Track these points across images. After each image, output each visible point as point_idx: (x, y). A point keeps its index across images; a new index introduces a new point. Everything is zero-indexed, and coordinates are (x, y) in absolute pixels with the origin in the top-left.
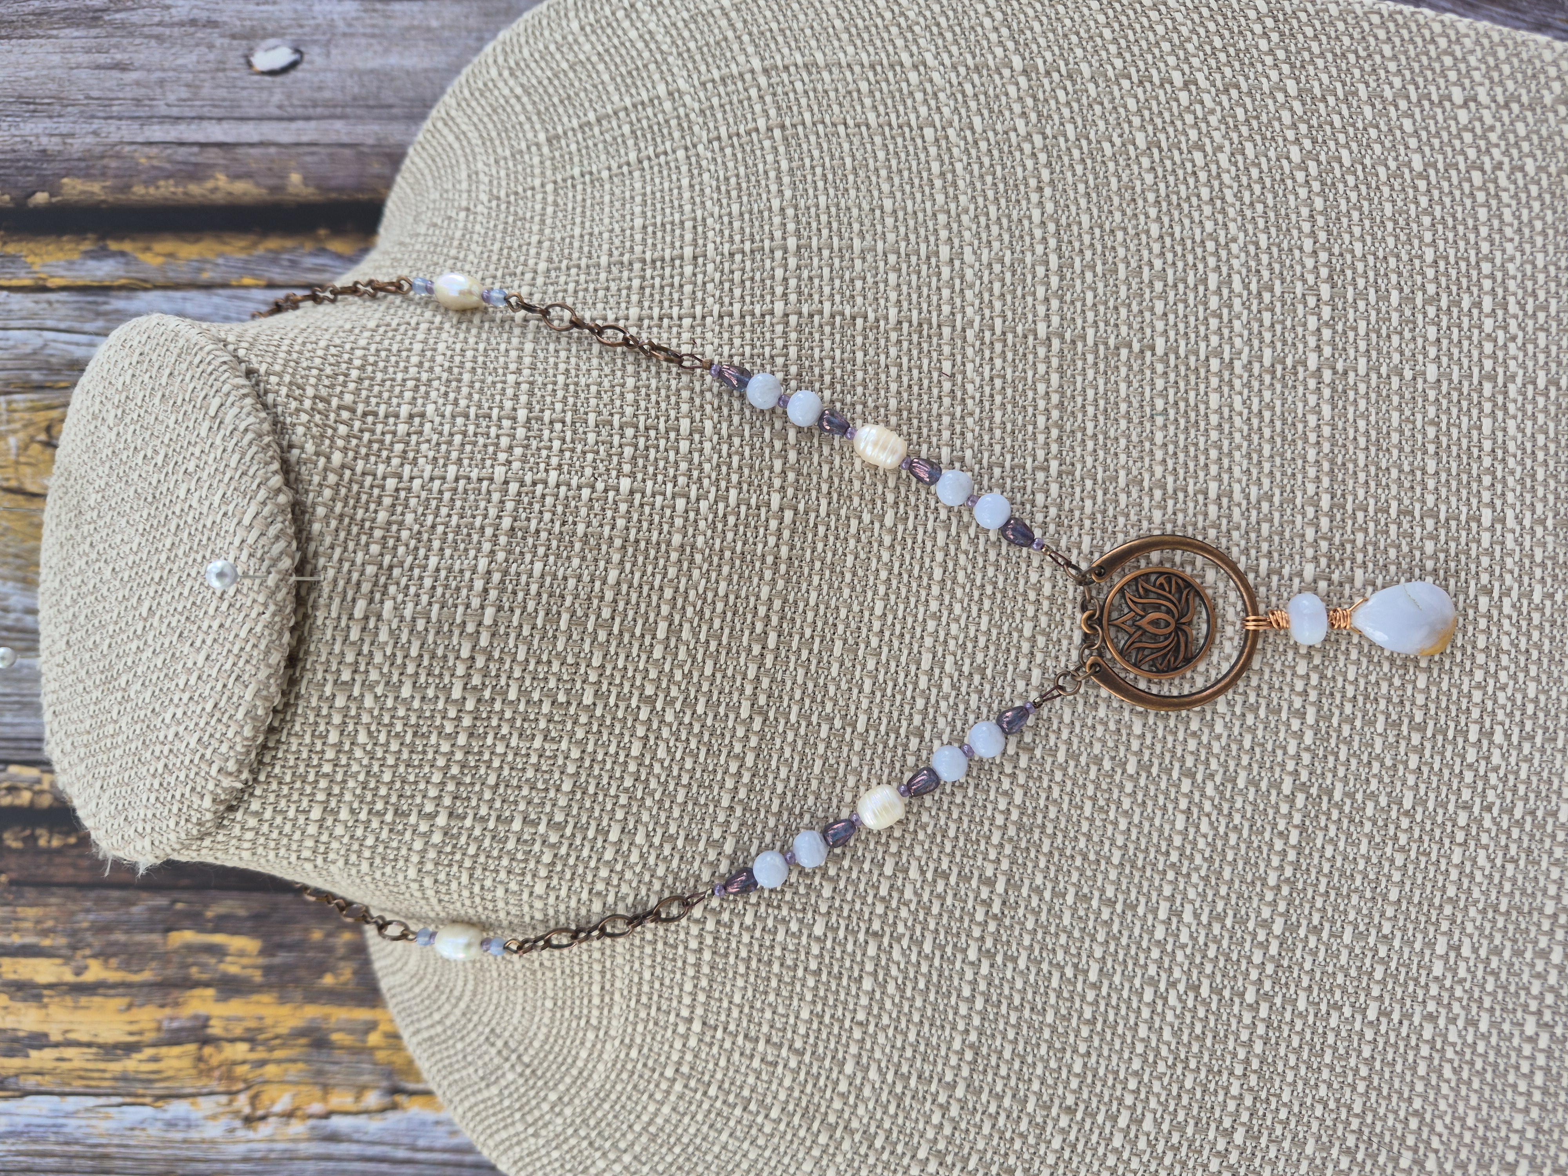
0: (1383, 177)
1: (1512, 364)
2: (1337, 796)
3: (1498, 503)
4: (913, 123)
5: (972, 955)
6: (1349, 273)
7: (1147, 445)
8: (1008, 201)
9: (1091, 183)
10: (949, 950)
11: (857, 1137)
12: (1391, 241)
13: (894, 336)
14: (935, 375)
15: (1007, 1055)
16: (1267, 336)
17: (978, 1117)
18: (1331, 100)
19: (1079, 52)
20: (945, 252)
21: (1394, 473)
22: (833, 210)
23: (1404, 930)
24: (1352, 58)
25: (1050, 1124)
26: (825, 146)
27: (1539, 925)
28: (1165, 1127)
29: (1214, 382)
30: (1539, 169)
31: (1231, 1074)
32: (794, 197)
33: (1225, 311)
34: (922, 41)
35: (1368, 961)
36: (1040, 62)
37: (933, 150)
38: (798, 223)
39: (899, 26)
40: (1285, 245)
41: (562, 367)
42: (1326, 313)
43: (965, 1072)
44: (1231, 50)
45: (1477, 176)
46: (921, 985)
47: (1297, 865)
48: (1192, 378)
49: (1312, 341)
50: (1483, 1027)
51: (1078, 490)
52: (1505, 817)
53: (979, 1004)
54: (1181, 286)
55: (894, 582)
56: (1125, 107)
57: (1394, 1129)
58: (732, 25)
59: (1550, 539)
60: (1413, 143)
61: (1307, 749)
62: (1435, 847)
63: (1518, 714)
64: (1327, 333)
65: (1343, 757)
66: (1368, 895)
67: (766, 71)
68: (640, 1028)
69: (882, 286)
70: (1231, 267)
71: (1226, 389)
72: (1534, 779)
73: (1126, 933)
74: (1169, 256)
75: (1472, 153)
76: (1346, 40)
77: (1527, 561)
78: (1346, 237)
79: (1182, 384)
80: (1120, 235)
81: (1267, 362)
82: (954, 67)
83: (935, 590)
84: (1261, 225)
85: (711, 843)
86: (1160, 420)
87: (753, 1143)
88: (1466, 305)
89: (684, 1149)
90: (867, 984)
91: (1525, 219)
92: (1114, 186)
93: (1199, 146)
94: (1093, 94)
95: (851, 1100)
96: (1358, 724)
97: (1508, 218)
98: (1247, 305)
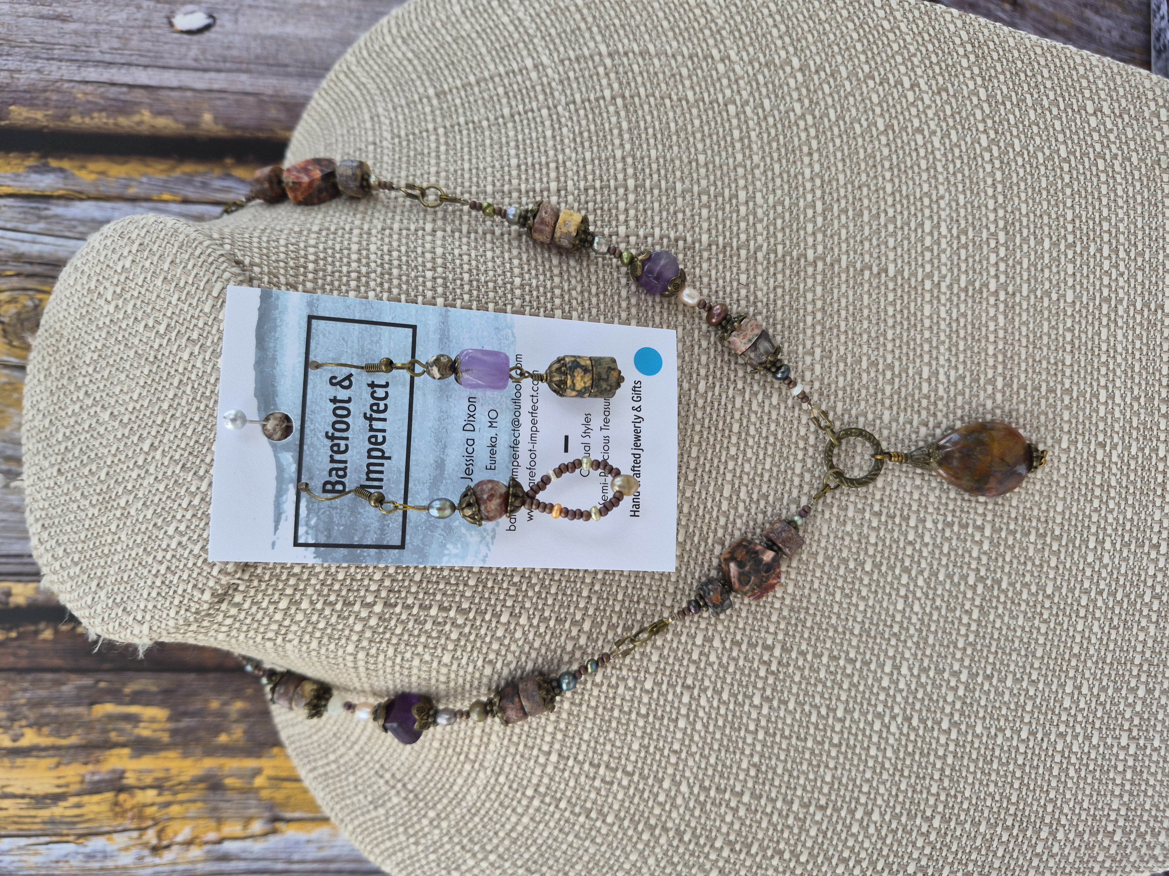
0: (1041, 161)
1: (1121, 291)
2: (1004, 586)
3: (1110, 386)
4: (721, 101)
5: (757, 701)
6: (1017, 224)
7: (882, 339)
8: (788, 161)
9: (846, 152)
10: (740, 698)
11: (671, 834)
12: (1045, 204)
13: (705, 255)
14: (735, 284)
15: (779, 771)
16: (963, 267)
17: (758, 817)
18: (1008, 105)
19: (839, 58)
20: (742, 195)
21: (1044, 364)
22: (661, 161)
23: (1046, 676)
24: (1023, 76)
25: (809, 818)
26: (655, 113)
27: (1131, 671)
28: (887, 818)
29: (928, 296)
30: (1140, 160)
31: (932, 778)
32: (632, 149)
33: (935, 247)
34: (727, 42)
35: (1022, 699)
36: (811, 63)
37: (735, 122)
38: (635, 168)
39: (711, 29)
40: (976, 204)
41: (466, 267)
42: (1002, 252)
43: (750, 784)
44: (943, 65)
45: (1100, 162)
46: (720, 723)
47: (977, 634)
48: (913, 293)
49: (993, 272)
50: (1095, 741)
51: (834, 369)
52: (1111, 599)
53: (761, 736)
54: (906, 228)
55: (705, 434)
56: (870, 99)
57: (1037, 811)
58: (584, 19)
59: (1142, 411)
60: (1061, 137)
61: (985, 553)
62: (1066, 619)
63: (1120, 529)
64: (1002, 266)
65: (1008, 559)
66: (1023, 653)
67: (610, 55)
68: (509, 760)
69: (697, 218)
70: (939, 217)
71: (935, 302)
72: (1130, 573)
73: (862, 683)
74: (899, 207)
75: (1098, 147)
77: (1127, 426)
78: (1016, 200)
79: (906, 297)
80: (865, 190)
82: (751, 63)
83: (734, 440)
84: (960, 189)
85: (574, 623)
86: (890, 322)
87: (593, 841)
88: (1092, 251)
89: (539, 849)
90: (682, 724)
91: (1131, 194)
92: (862, 155)
93: (920, 131)
94: (848, 89)
95: (667, 807)
96: (1018, 536)
97: (1120, 192)
98: (950, 244)
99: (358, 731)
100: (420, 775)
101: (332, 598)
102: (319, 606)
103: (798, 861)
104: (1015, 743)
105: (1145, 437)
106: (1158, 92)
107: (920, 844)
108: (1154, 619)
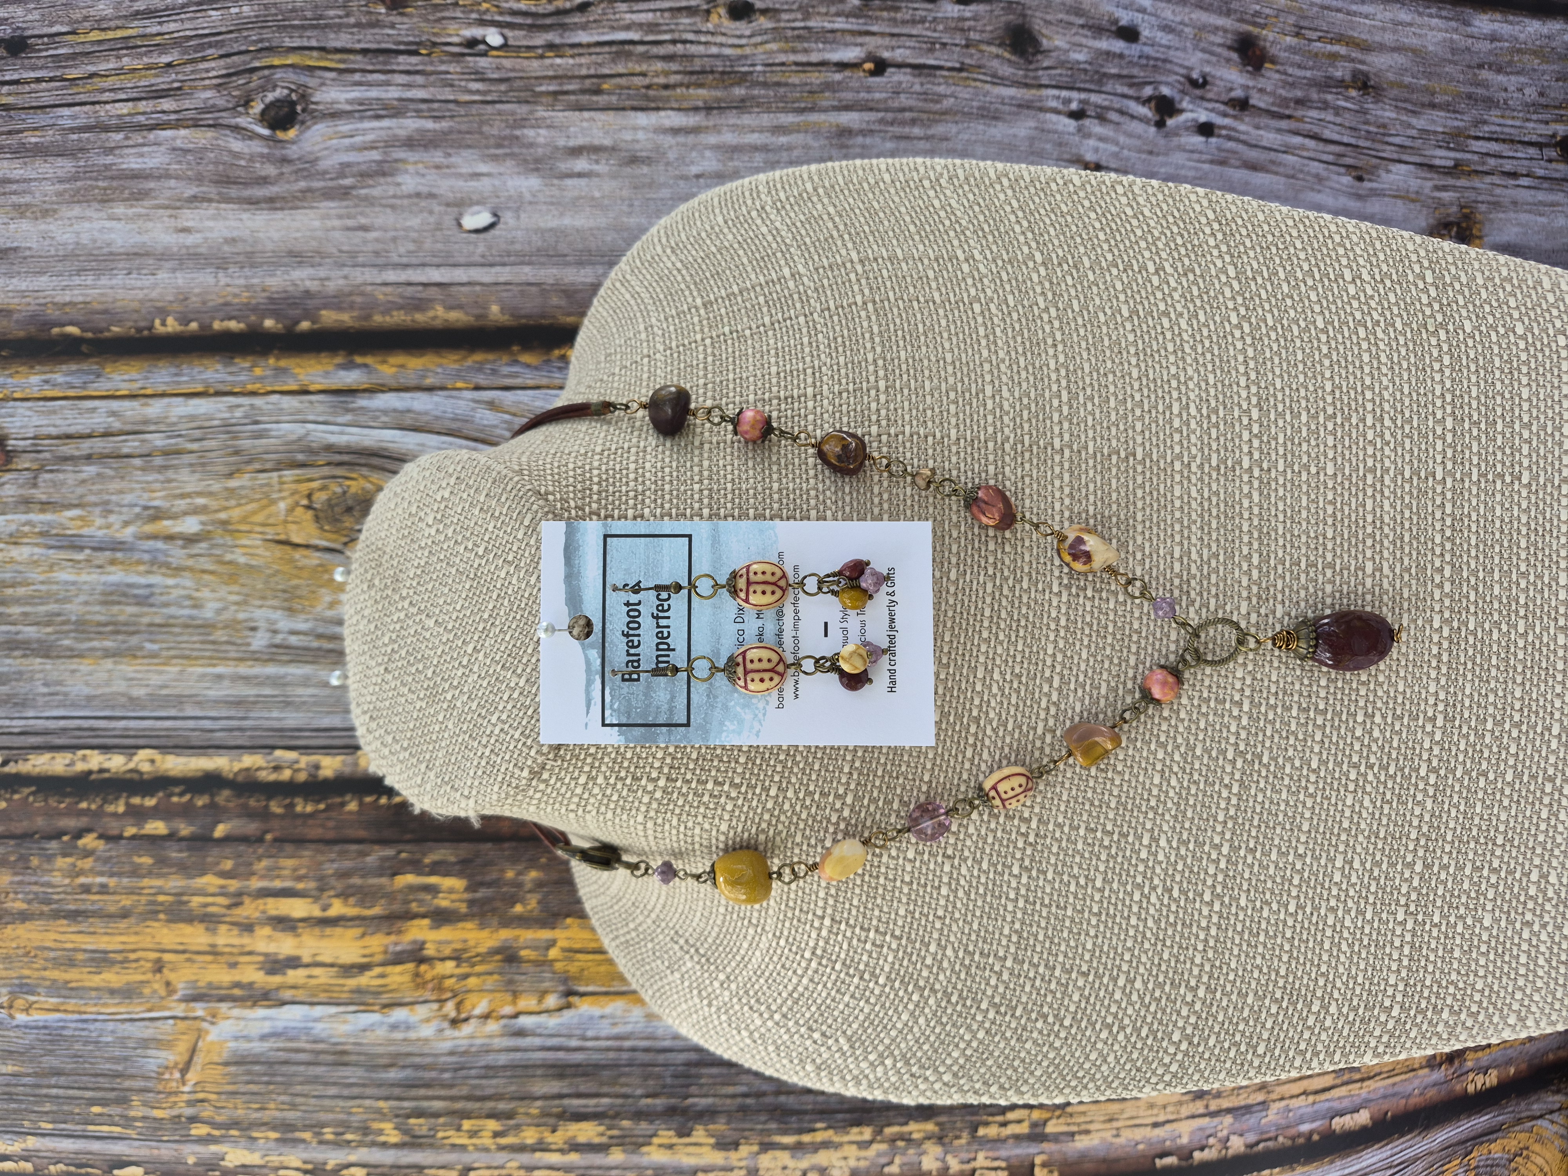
0: (1296, 333)
1: (1387, 461)
2: (1265, 760)
3: (1377, 558)
4: (966, 300)
5: (1016, 870)
6: (1272, 400)
7: (1131, 521)
8: (1032, 354)
9: (1091, 341)
10: (1000, 868)
11: (939, 995)
12: (1301, 378)
13: (954, 449)
15: (1041, 937)
16: (1214, 446)
17: (1022, 981)
18: (1260, 280)
19: (1082, 250)
20: (989, 390)
21: (1304, 539)
22: (910, 361)
23: (1314, 850)
24: (1274, 250)
25: (1071, 983)
26: (904, 315)
27: (1407, 846)
28: (1150, 986)
30: (1405, 326)
31: (1195, 949)
32: (883, 351)
33: (1185, 428)
34: (971, 242)
35: (1288, 873)
36: (1054, 256)
37: (980, 320)
38: (886, 370)
39: (955, 231)
40: (1227, 382)
41: (729, 477)
42: (1256, 429)
43: (1012, 950)
44: (1189, 245)
45: (1361, 330)
46: (981, 891)
47: (1238, 807)
48: (1162, 475)
49: (1246, 449)
50: (1369, 916)
52: (1383, 773)
53: (1021, 904)
54: (1154, 412)
55: (958, 619)
56: (1114, 287)
57: (1308, 985)
59: (1414, 582)
60: (1317, 308)
61: (1244, 728)
62: (1334, 794)
63: (1391, 702)
64: (1256, 443)
65: (1268, 733)
66: (1288, 827)
67: (861, 261)
68: (787, 924)
69: (945, 414)
70: (1188, 398)
71: (1185, 482)
72: (1403, 746)
73: (1120, 854)
74: (1146, 391)
75: (1358, 316)
78: (1270, 375)
79: (1155, 480)
80: (1111, 377)
81: (1214, 463)
82: (994, 260)
83: (986, 624)
84: (1210, 368)
85: (837, 796)
86: (1140, 504)
87: (867, 1001)
88: (1354, 421)
89: (819, 1008)
90: (944, 891)
91: (1395, 360)
92: (1106, 343)
93: (1166, 314)
94: (1091, 278)
95: (935, 970)
96: (1279, 710)
97: (1384, 359)
98: (1200, 424)
99: (654, 899)
100: (710, 940)
101: (623, 774)
102: (612, 781)
103: (1061, 1025)
104: (1282, 916)
105: (1417, 608)
106: (1423, 253)
107: (1184, 1013)
108: (1431, 793)
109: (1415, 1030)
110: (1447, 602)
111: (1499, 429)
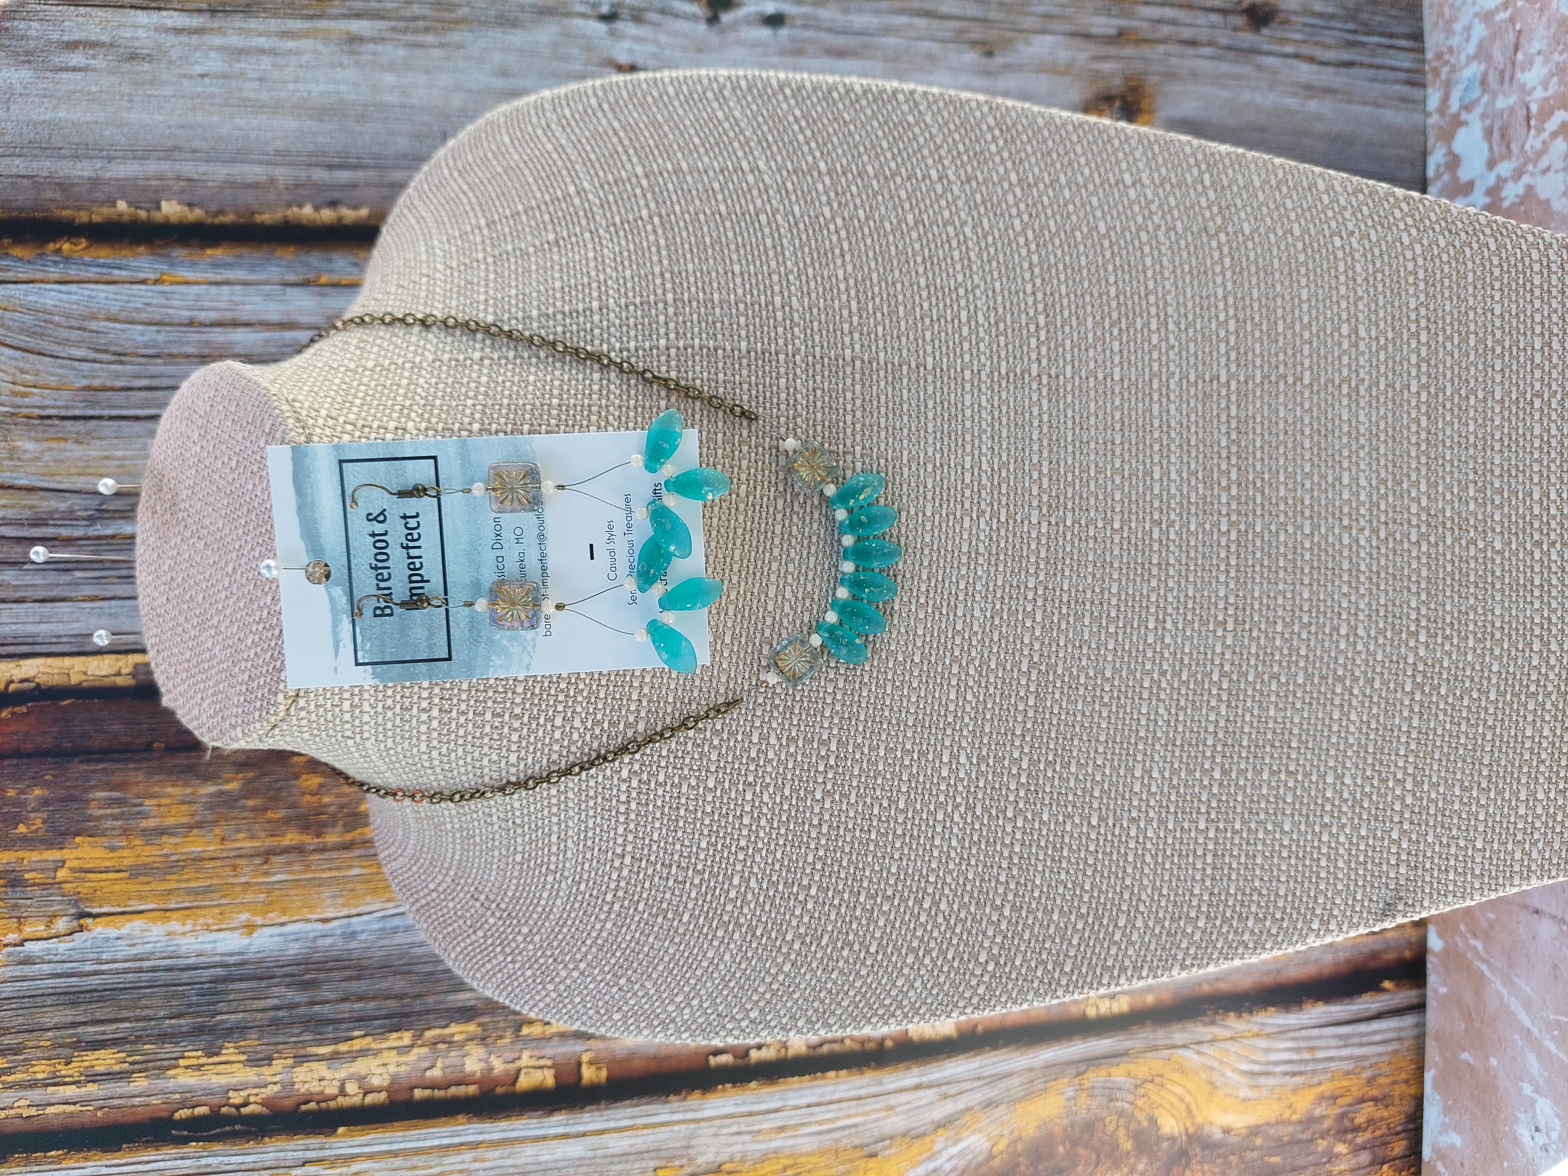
0: (1079, 239)
1: (1172, 365)
2: (1059, 670)
3: (1165, 462)
4: (752, 212)
5: (818, 795)
6: (1058, 307)
7: (922, 433)
8: (821, 264)
10: (802, 793)
11: (744, 929)
12: (1086, 283)
17: (826, 909)
18: (1041, 186)
19: (865, 158)
21: (1093, 445)
22: (698, 273)
23: (1112, 761)
26: (691, 229)
27: (1204, 753)
28: (956, 907)
30: (1185, 229)
31: (1000, 867)
32: (670, 264)
33: (974, 337)
34: (756, 153)
35: (1089, 784)
36: (838, 165)
37: (767, 231)
38: (674, 283)
40: (1013, 289)
43: (817, 877)
44: (971, 153)
45: (1143, 234)
47: (1035, 720)
48: (953, 385)
50: (1170, 825)
52: (1176, 680)
53: (825, 829)
54: (942, 321)
55: (748, 537)
56: (898, 195)
57: (1113, 900)
60: (1099, 213)
61: (1037, 639)
62: (1129, 702)
63: (1182, 608)
64: (1044, 350)
65: (1062, 644)
66: (1085, 738)
69: (735, 326)
70: (976, 306)
71: (976, 392)
72: (1195, 652)
73: (922, 773)
74: (934, 300)
75: (1140, 219)
76: (1050, 143)
77: (1185, 502)
78: (1055, 282)
79: (945, 389)
80: (899, 286)
81: (1003, 371)
82: (779, 171)
83: (777, 541)
84: (996, 276)
86: (931, 415)
87: (672, 941)
88: (1139, 326)
89: (623, 953)
91: (1177, 264)
92: (894, 252)
93: (951, 222)
94: (876, 187)
95: (739, 904)
96: (1071, 620)
97: (1166, 263)
98: (988, 332)
104: (1085, 830)
105: (1205, 512)
106: (1200, 156)
107: (990, 933)
108: (1224, 698)
109: (1221, 940)
110: (1234, 506)
111: (1280, 330)
